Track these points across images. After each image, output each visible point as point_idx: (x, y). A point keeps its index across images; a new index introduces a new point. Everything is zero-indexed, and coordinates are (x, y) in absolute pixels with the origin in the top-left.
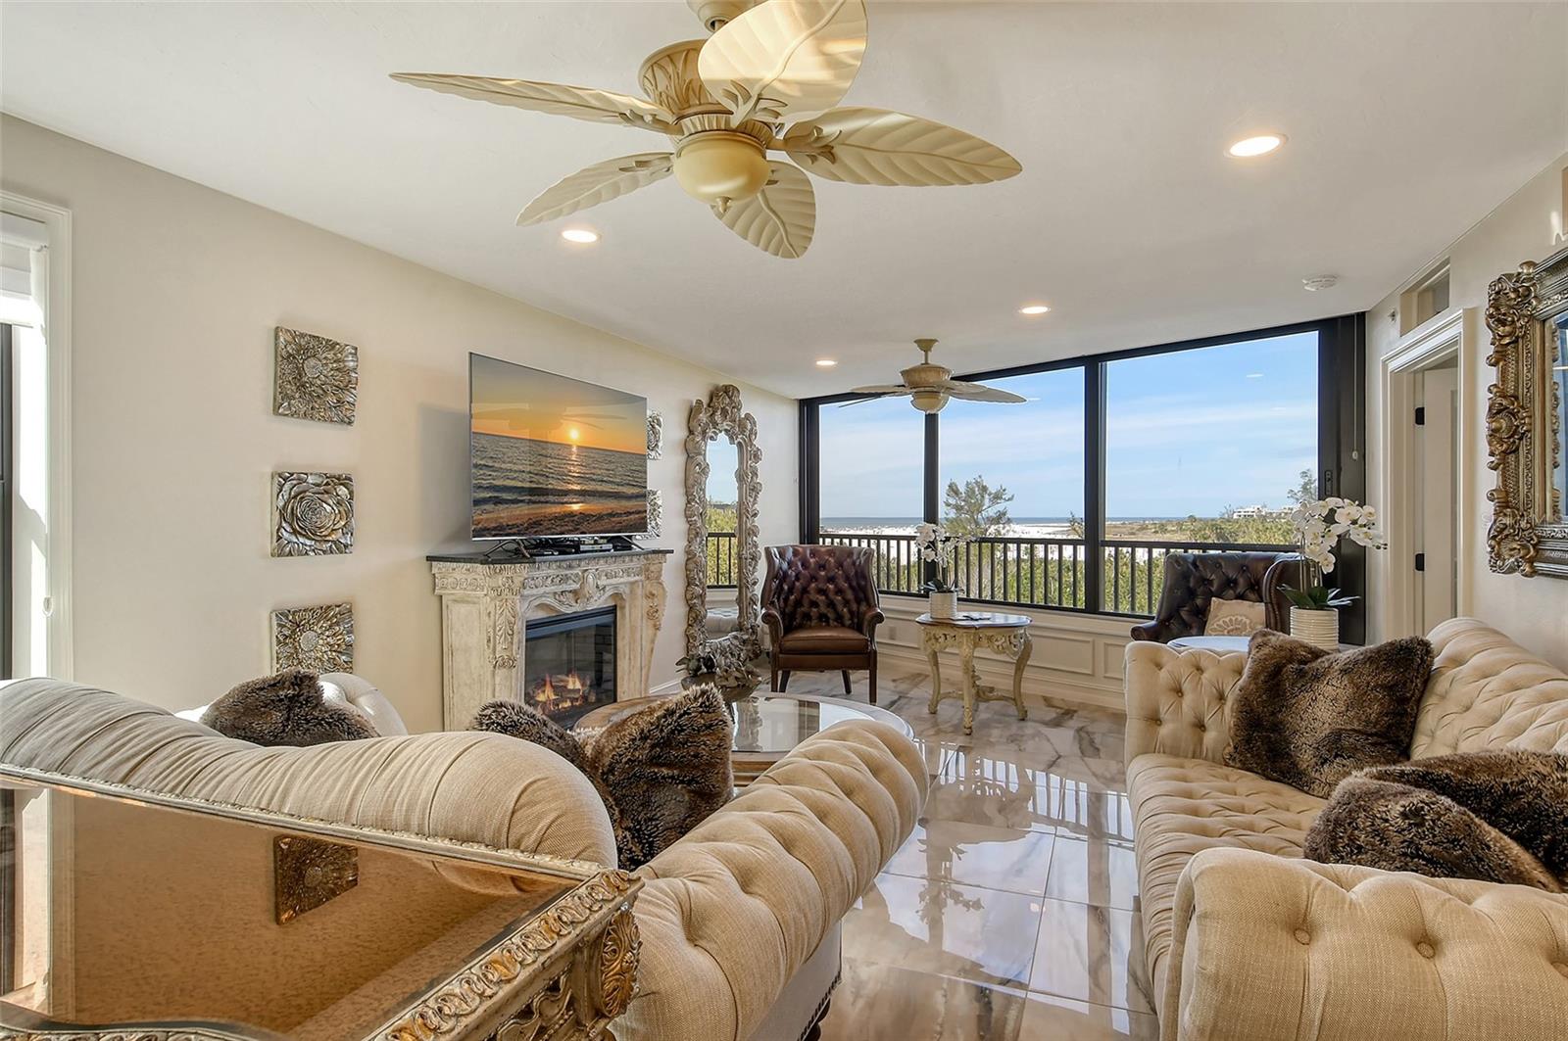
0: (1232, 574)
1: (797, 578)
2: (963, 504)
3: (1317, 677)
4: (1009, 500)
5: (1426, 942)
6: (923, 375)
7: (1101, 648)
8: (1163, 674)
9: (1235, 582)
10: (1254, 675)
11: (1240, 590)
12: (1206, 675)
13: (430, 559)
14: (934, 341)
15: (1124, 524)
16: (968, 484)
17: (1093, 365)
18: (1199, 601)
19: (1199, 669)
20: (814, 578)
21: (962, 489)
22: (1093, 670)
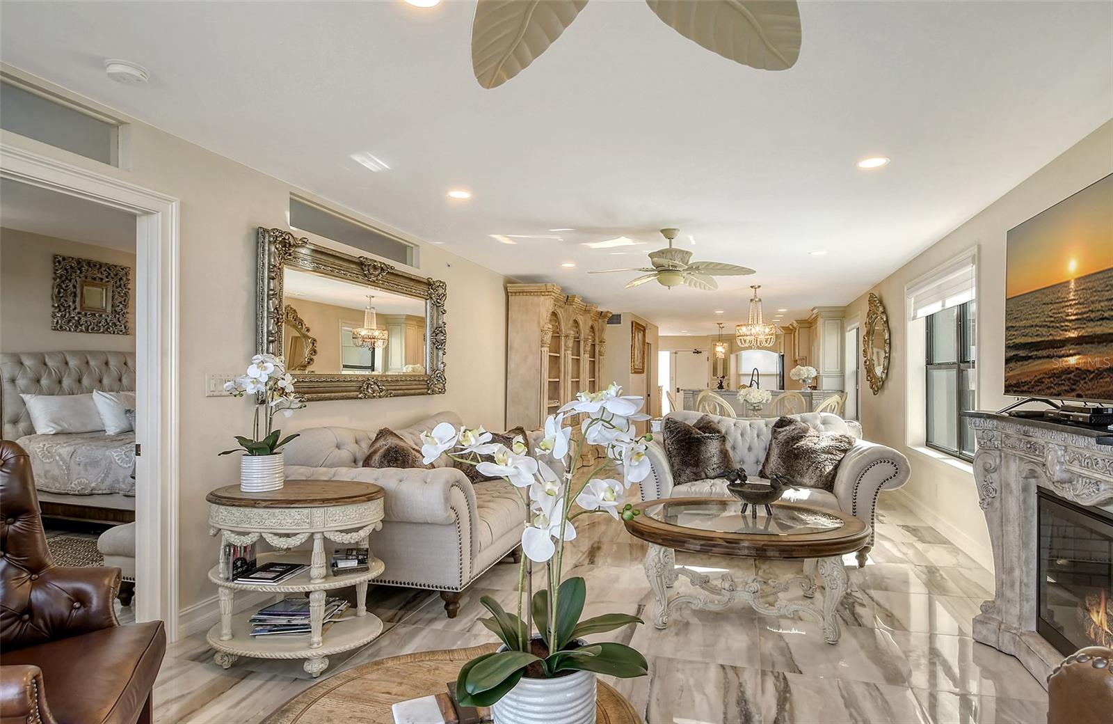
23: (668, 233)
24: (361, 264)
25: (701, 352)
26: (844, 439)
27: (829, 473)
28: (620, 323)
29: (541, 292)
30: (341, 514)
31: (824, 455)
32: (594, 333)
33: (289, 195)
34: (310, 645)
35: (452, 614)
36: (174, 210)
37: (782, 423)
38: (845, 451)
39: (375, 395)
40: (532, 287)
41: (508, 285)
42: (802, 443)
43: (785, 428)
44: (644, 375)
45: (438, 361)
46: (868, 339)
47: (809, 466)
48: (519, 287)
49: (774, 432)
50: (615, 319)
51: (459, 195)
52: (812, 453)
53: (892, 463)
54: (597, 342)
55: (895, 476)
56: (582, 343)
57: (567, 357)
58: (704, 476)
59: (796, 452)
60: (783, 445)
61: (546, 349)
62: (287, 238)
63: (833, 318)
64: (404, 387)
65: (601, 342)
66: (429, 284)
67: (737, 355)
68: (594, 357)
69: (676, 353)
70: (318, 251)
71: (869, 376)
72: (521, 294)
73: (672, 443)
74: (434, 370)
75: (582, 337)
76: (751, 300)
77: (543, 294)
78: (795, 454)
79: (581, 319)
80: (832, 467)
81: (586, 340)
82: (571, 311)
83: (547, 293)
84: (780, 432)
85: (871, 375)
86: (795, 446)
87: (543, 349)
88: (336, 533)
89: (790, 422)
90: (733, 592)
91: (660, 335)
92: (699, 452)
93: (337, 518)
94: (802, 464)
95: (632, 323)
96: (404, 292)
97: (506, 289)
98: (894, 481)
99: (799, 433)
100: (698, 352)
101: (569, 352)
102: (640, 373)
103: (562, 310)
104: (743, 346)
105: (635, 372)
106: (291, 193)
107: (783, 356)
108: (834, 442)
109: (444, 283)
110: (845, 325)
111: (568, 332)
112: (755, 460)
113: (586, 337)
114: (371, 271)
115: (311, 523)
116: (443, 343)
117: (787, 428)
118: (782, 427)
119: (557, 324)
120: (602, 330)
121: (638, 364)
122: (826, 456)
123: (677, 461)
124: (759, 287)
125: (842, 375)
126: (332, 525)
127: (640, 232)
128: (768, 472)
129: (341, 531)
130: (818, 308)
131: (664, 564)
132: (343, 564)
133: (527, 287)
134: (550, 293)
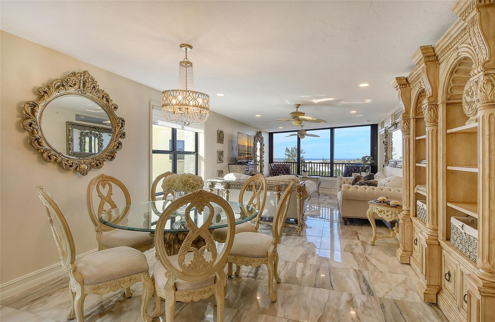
0: (356, 169)
1: (275, 170)
2: (290, 154)
3: (361, 179)
4: (304, 153)
5: (357, 188)
6: (302, 132)
7: (333, 183)
8: (342, 181)
9: (356, 170)
10: (354, 180)
11: (357, 171)
12: (348, 181)
13: (229, 164)
14: (303, 126)
15: (338, 161)
16: (292, 148)
17: (332, 129)
18: (350, 174)
19: (347, 180)
20: (278, 170)
21: (290, 150)
22: (332, 187)
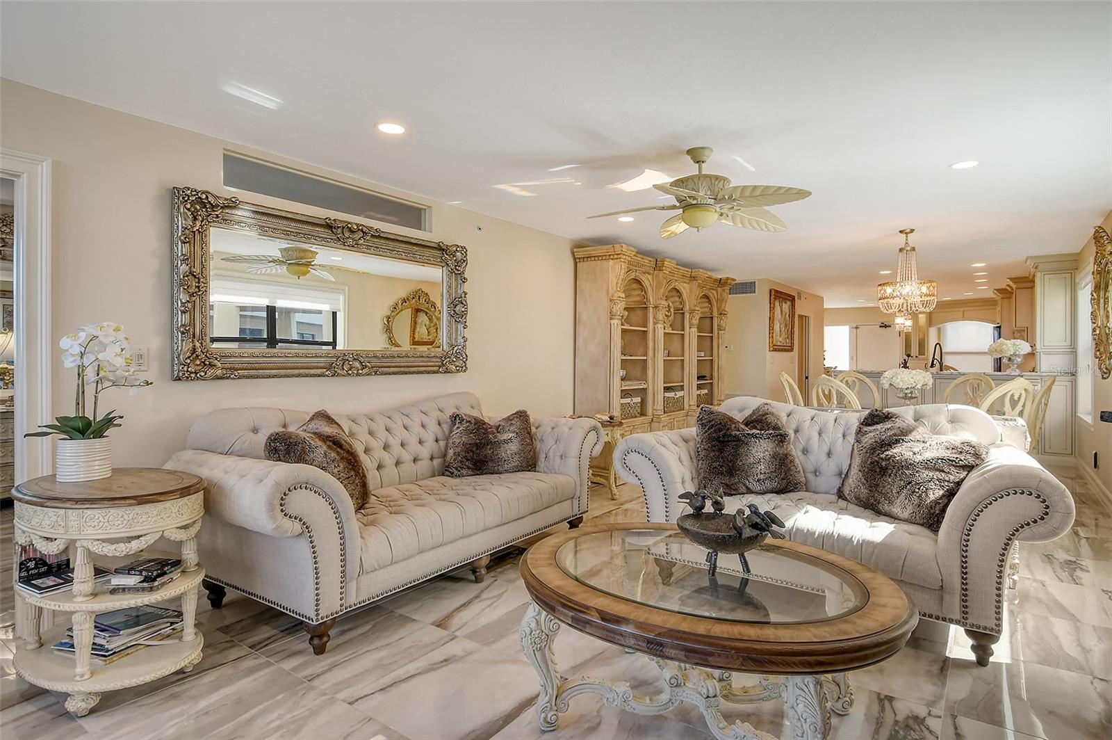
23: (696, 155)
24: (329, 226)
25: (890, 326)
26: (967, 448)
27: (936, 502)
28: (755, 292)
29: (610, 255)
30: (101, 519)
31: (927, 472)
32: (711, 304)
33: (223, 152)
34: (72, 678)
35: (320, 650)
36: (44, 171)
37: (874, 418)
38: (970, 468)
39: (350, 372)
40: (598, 250)
41: (575, 250)
42: (894, 451)
43: (875, 427)
44: (795, 353)
45: (457, 335)
46: (1099, 296)
47: (902, 488)
48: (586, 251)
49: (859, 432)
50: (747, 288)
51: (391, 129)
52: (908, 469)
53: (1038, 497)
54: (715, 314)
55: (1042, 519)
56: (687, 316)
57: (658, 330)
58: (743, 489)
59: (884, 464)
60: (867, 452)
61: (616, 322)
62: (204, 196)
63: (1059, 271)
64: (402, 364)
65: (720, 314)
66: (440, 248)
67: (939, 329)
68: (712, 333)
69: (856, 328)
70: (262, 213)
71: (1099, 350)
72: (589, 259)
73: (702, 441)
74: (452, 346)
75: (687, 308)
76: (901, 250)
77: (612, 257)
78: (881, 468)
79: (685, 288)
80: (941, 492)
81: (692, 312)
82: (661, 278)
83: (616, 257)
84: (866, 433)
85: (1102, 350)
86: (883, 456)
87: (612, 322)
88: (95, 543)
89: (887, 417)
90: (677, 689)
91: (825, 307)
92: (736, 455)
93: (96, 523)
94: (892, 484)
95: (770, 291)
96: (404, 257)
97: (573, 253)
98: (1040, 528)
99: (895, 435)
100: (886, 326)
101: (660, 326)
102: (788, 351)
103: (650, 277)
104: (885, 311)
105: (775, 350)
106: (224, 149)
107: (1000, 327)
108: (949, 452)
109: (464, 248)
110: (1077, 281)
111: (658, 302)
112: (836, 471)
113: (693, 308)
114: (347, 234)
115: (66, 527)
116: (463, 315)
117: (878, 427)
118: (870, 425)
119: (643, 293)
120: (721, 301)
121: (780, 339)
122: (931, 474)
123: (704, 465)
124: (912, 231)
125: (1073, 351)
126: (89, 532)
127: (659, 157)
128: (846, 491)
129: (103, 541)
130: (1031, 258)
131: (547, 631)
132: (117, 580)
133: (594, 250)
134: (619, 256)
